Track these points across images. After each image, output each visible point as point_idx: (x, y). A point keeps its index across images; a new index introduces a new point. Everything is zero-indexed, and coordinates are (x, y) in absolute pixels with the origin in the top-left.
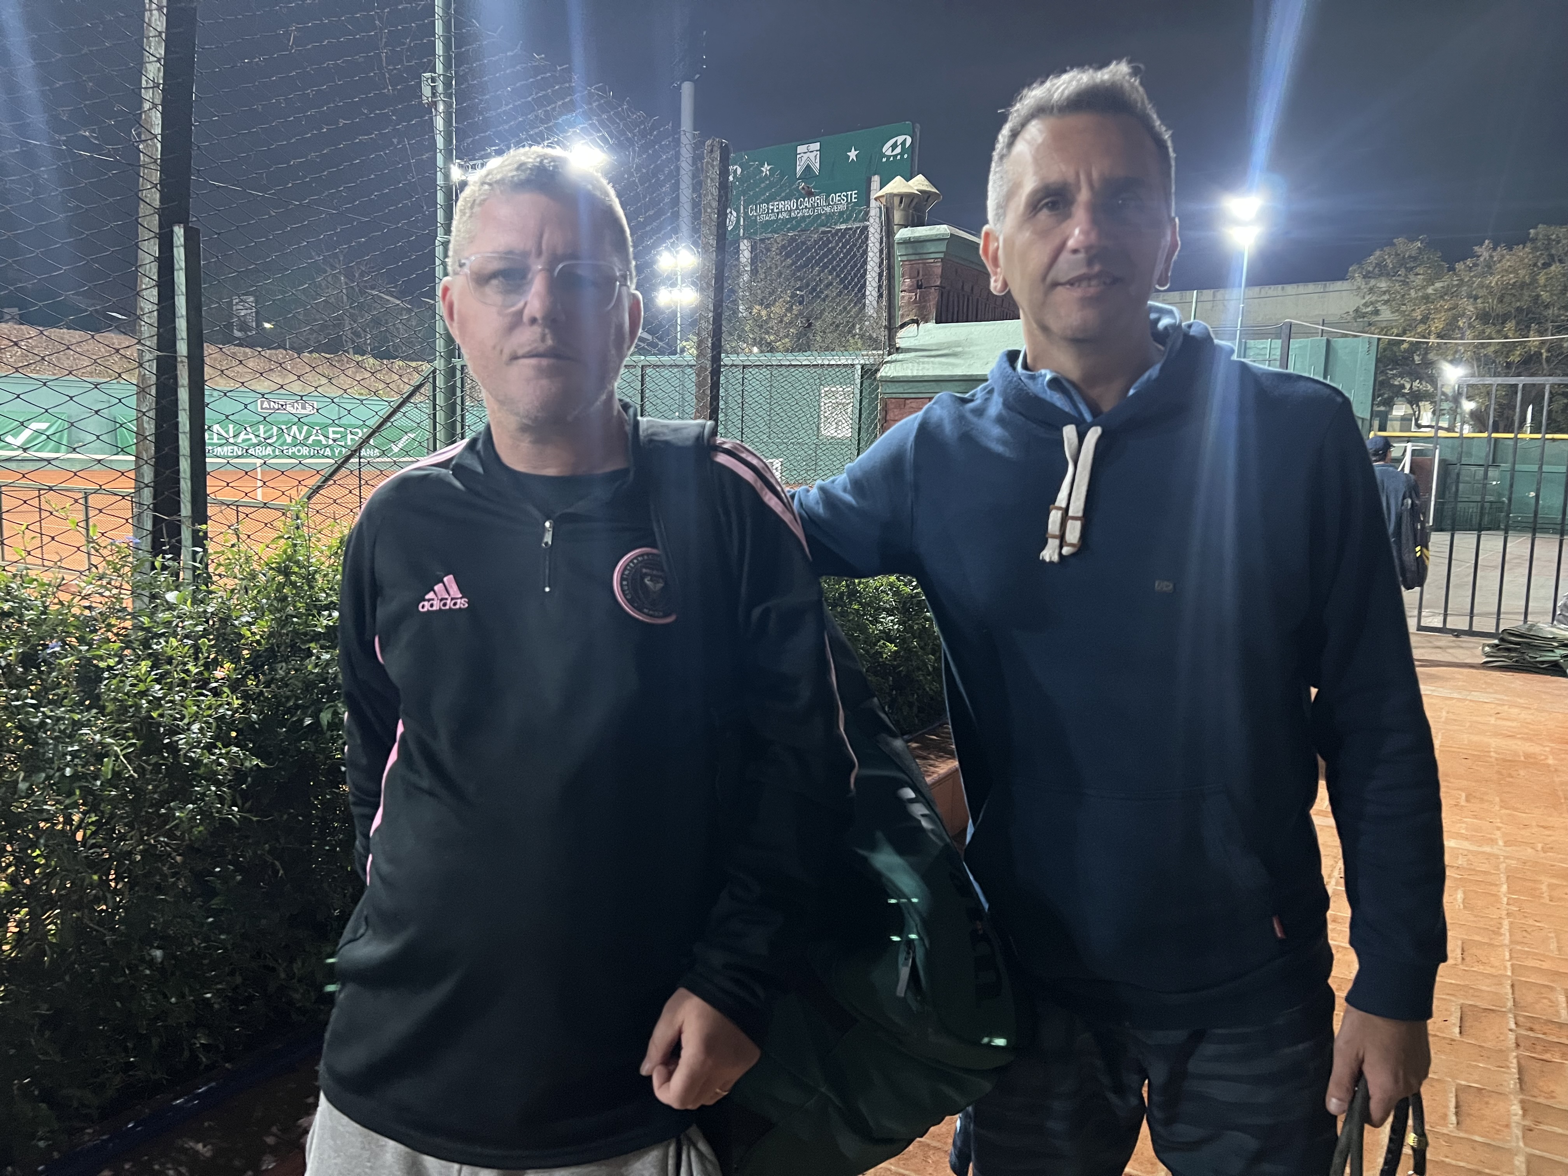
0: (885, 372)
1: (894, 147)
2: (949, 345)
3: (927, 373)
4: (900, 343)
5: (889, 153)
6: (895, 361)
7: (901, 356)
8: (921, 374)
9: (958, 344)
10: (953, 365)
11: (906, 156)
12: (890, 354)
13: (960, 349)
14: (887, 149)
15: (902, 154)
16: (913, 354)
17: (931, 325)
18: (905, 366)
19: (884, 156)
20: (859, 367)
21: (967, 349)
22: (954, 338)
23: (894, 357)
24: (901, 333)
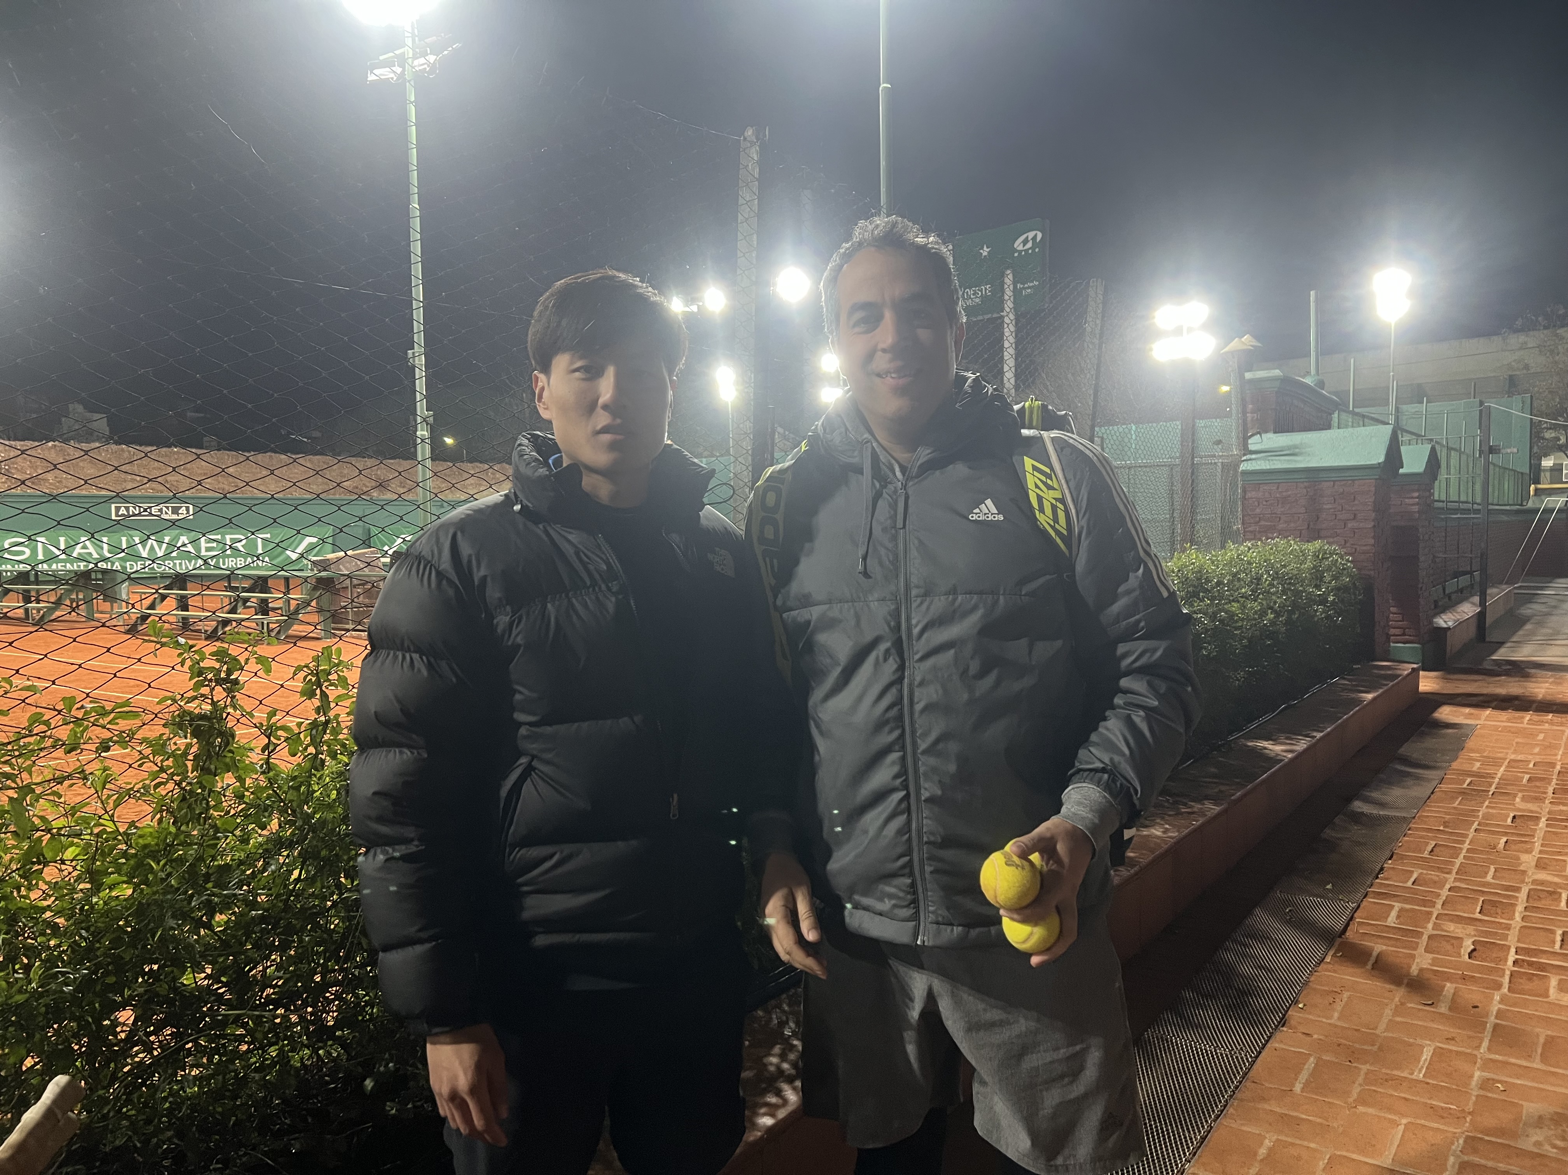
0: (1243, 467)
1: (1025, 242)
2: (1289, 448)
3: (1276, 467)
4: (1252, 447)
5: (1021, 248)
6: (1250, 460)
7: (1253, 456)
8: (1273, 467)
9: (1295, 447)
10: (1295, 461)
11: (1037, 250)
12: (1245, 455)
13: (1297, 450)
14: (1018, 245)
15: (1033, 248)
16: (1262, 455)
17: (1270, 435)
18: (1259, 462)
19: (1016, 251)
20: (1219, 464)
21: (1304, 451)
22: (1291, 443)
23: (1248, 457)
24: (1250, 441)
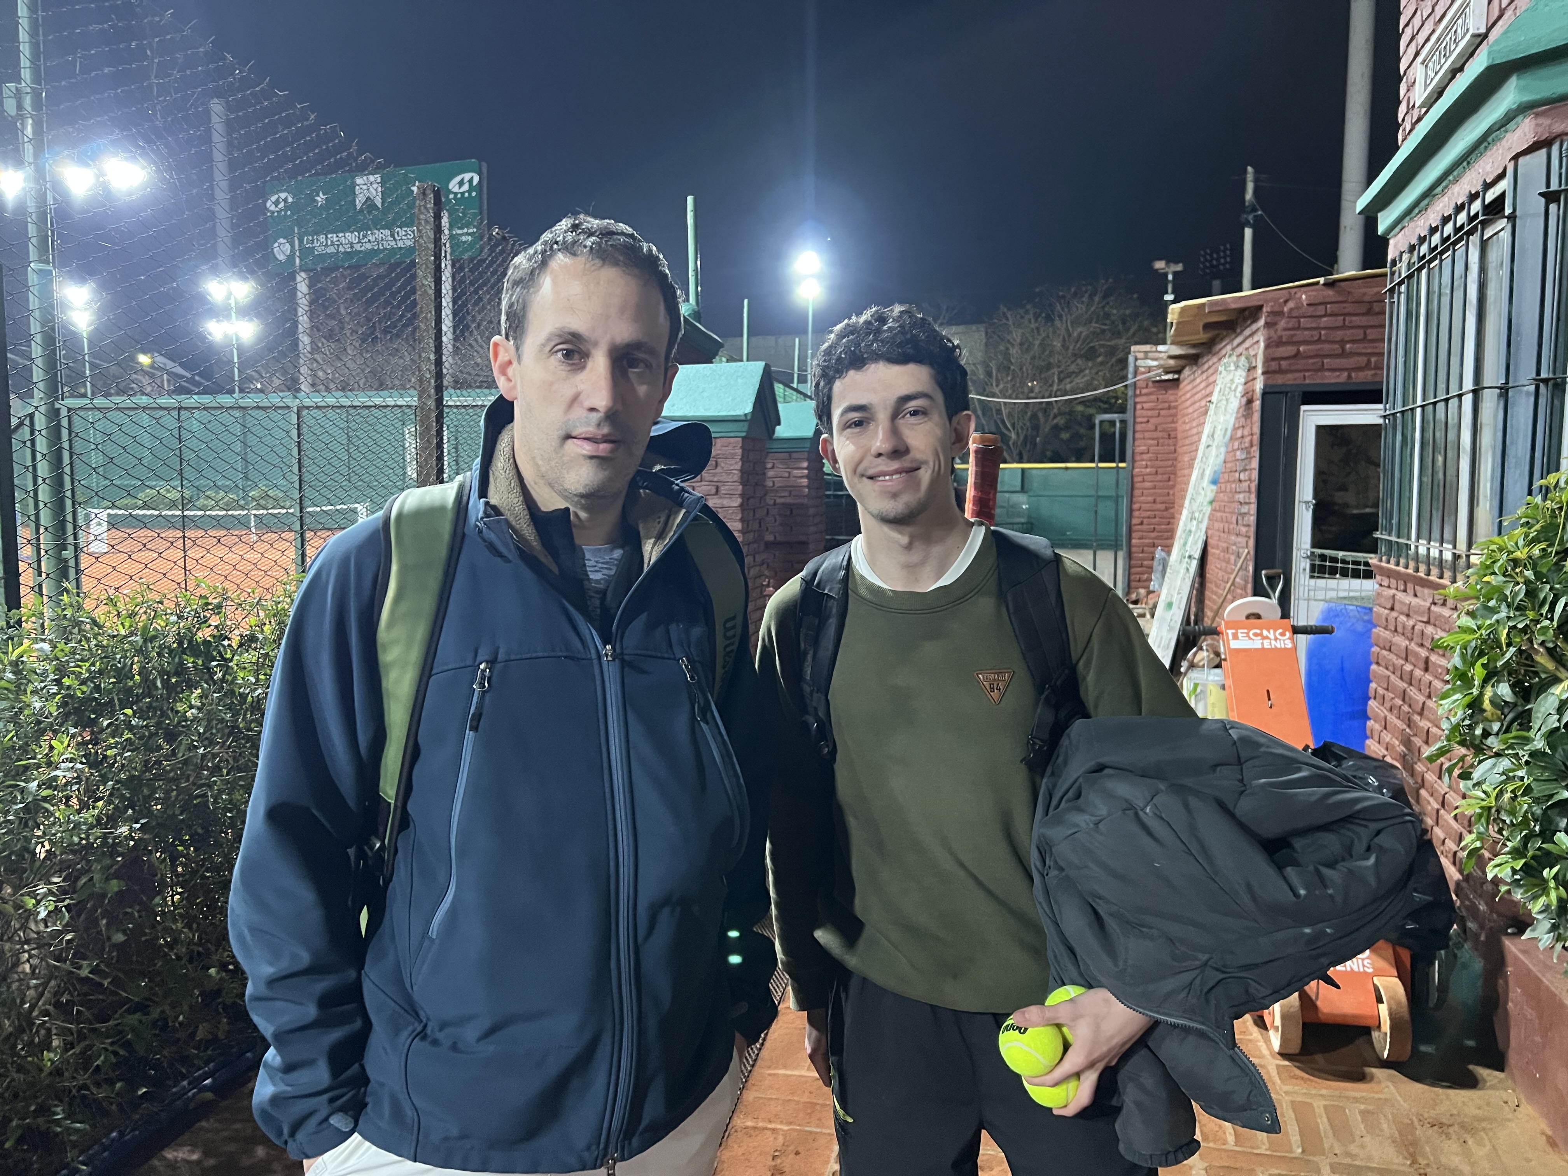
1: (461, 183)
5: (456, 189)
11: (474, 194)
14: (453, 185)
15: (469, 191)
19: (450, 192)
